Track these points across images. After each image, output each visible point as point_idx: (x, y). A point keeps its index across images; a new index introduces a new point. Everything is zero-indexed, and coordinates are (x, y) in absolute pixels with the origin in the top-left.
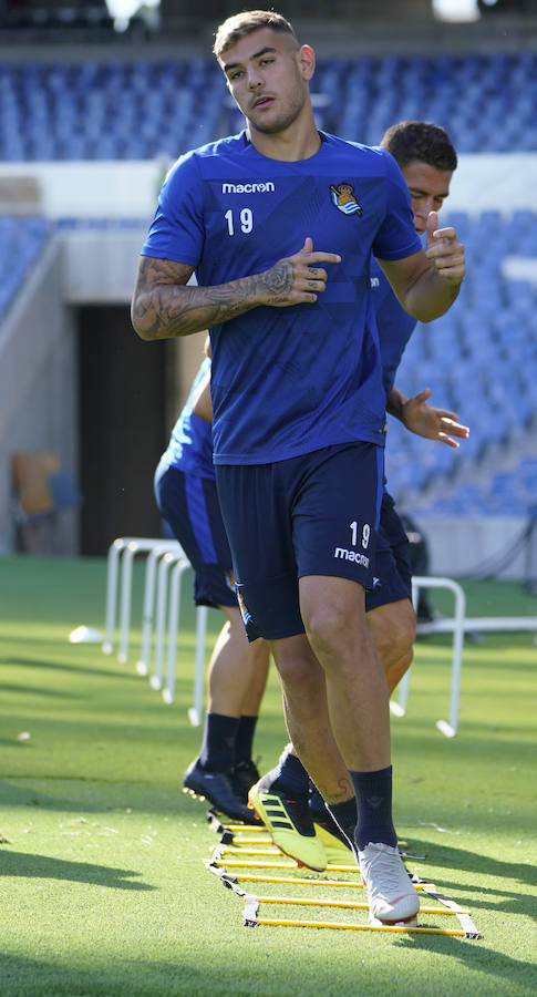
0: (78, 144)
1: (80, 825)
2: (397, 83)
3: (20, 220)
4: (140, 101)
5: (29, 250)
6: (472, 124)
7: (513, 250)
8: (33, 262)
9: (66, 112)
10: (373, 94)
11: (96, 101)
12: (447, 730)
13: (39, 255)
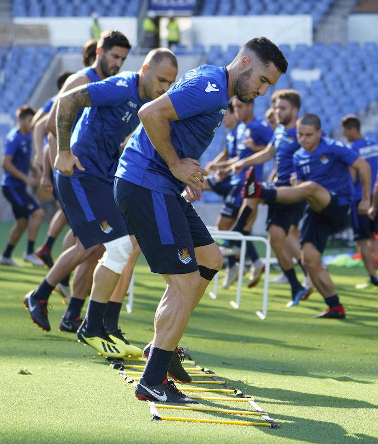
0: (69, 8)
1: (69, 365)
3: (38, 47)
5: (43, 64)
7: (296, 66)
8: (44, 71)
12: (262, 316)
13: (48, 66)
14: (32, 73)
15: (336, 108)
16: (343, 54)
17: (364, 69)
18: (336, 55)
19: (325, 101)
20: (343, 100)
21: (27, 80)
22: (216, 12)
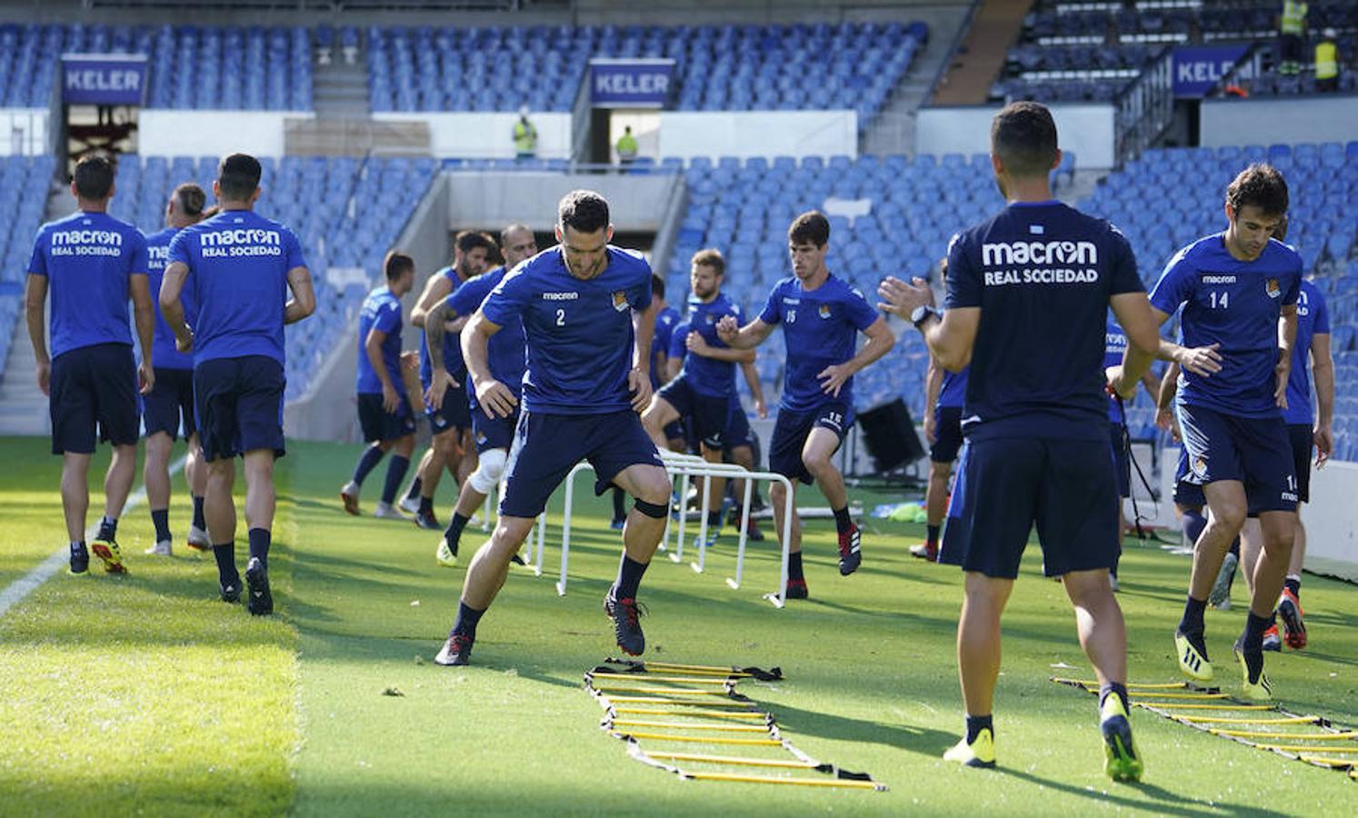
0: (463, 96)
2: (734, 48)
3: (411, 159)
4: (515, 59)
5: (420, 187)
6: (798, 84)
7: (831, 192)
8: (421, 198)
9: (452, 68)
10: (714, 57)
11: (478, 59)
13: (428, 190)
14: (402, 201)
15: (897, 262)
16: (908, 173)
17: (942, 198)
18: (898, 175)
19: (879, 251)
20: (908, 248)
21: (392, 213)
22: (700, 105)
